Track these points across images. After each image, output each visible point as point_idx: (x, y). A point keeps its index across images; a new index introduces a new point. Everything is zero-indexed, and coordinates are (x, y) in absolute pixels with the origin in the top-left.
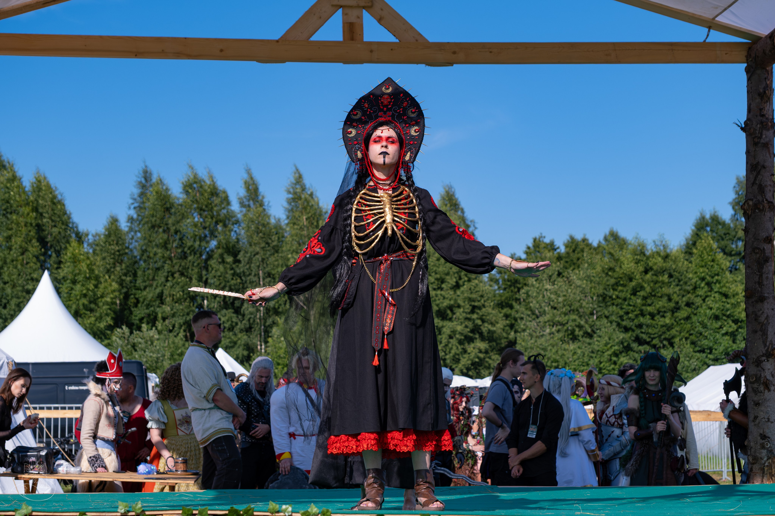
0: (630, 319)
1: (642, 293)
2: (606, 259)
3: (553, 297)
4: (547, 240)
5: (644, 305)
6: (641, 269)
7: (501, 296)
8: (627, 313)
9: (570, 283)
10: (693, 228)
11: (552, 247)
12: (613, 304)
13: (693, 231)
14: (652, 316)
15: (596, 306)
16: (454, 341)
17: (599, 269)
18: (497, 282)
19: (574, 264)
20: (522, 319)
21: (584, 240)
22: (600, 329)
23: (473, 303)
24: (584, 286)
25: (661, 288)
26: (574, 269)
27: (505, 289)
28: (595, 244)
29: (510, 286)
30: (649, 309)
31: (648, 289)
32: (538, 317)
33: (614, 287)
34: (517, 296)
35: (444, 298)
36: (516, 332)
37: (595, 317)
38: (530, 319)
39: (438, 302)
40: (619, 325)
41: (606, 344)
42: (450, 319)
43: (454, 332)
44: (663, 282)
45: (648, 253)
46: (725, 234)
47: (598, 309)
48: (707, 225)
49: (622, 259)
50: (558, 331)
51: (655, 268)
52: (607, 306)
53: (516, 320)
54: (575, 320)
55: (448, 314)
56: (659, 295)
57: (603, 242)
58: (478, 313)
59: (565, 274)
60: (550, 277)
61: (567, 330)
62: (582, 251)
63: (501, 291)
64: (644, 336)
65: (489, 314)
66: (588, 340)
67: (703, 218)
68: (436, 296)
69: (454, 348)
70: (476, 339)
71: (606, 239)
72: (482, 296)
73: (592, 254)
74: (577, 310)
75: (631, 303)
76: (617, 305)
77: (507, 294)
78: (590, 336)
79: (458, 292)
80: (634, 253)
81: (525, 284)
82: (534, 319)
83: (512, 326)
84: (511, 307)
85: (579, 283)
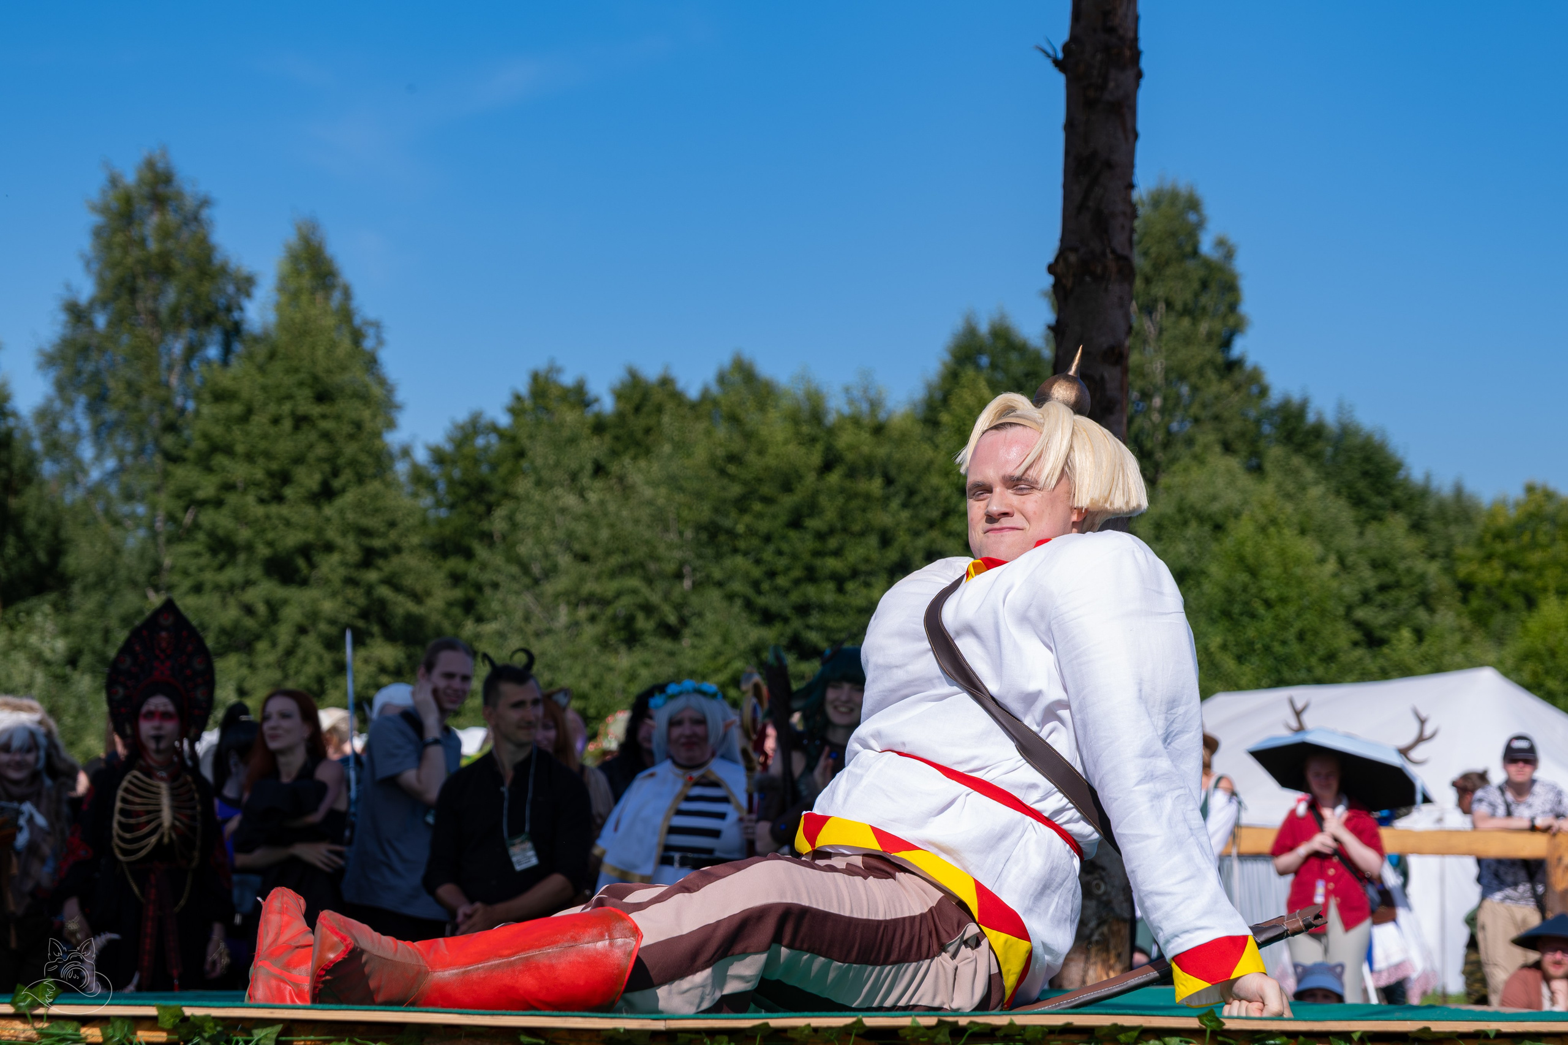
0: (776, 589)
1: (813, 523)
2: (722, 432)
3: (581, 528)
4: (568, 379)
5: (817, 554)
6: (816, 458)
7: (441, 523)
8: (772, 574)
9: (626, 489)
10: (947, 357)
11: (579, 397)
12: (735, 551)
13: (945, 364)
14: (839, 582)
15: (689, 555)
16: (310, 643)
17: (701, 454)
18: (431, 485)
19: (638, 444)
20: (495, 586)
21: (666, 382)
22: (700, 615)
23: (367, 542)
24: (661, 501)
25: (864, 510)
26: (635, 458)
27: (452, 507)
28: (693, 392)
29: (466, 499)
30: (832, 564)
31: (830, 514)
32: (536, 582)
33: (742, 505)
34: (485, 526)
35: (288, 523)
36: (480, 620)
37: (687, 584)
38: (515, 586)
39: (270, 535)
40: (749, 605)
41: (717, 654)
42: (304, 583)
43: (314, 616)
44: (868, 497)
45: (831, 419)
46: (1027, 375)
47: (698, 563)
48: (980, 351)
49: (764, 432)
50: (593, 619)
51: (850, 457)
52: (719, 557)
53: (479, 588)
54: (634, 592)
55: (297, 570)
56: (856, 528)
57: (715, 389)
58: (380, 569)
59: (615, 468)
60: (574, 477)
61: (614, 618)
62: (659, 409)
63: (443, 513)
64: (813, 637)
65: (408, 570)
66: (667, 644)
67: (971, 332)
68: (268, 517)
69: (313, 659)
70: (372, 635)
71: (722, 379)
72: (392, 524)
73: (684, 417)
74: (642, 565)
75: (785, 547)
76: (746, 554)
77: (459, 519)
78: (672, 632)
79: (328, 510)
80: (794, 419)
81: (507, 495)
82: (527, 588)
83: (468, 606)
84: (468, 554)
85: (648, 492)
